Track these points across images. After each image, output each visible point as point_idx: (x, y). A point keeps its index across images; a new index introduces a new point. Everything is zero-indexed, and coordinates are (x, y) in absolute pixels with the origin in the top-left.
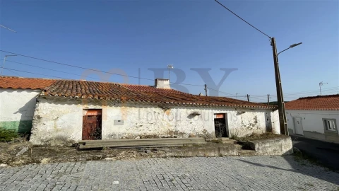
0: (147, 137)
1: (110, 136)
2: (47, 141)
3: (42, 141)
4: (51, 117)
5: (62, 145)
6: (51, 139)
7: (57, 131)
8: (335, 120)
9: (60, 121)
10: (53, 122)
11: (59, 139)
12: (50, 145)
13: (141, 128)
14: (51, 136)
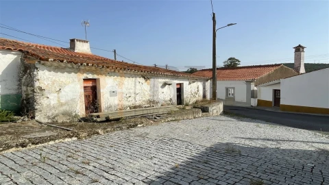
0: (135, 107)
1: (108, 108)
2: (54, 118)
3: (48, 117)
4: (53, 89)
5: (68, 121)
6: (57, 116)
7: (62, 105)
8: (234, 88)
9: (63, 93)
10: (56, 94)
11: (65, 114)
12: (57, 121)
13: (130, 99)
14: (57, 112)
